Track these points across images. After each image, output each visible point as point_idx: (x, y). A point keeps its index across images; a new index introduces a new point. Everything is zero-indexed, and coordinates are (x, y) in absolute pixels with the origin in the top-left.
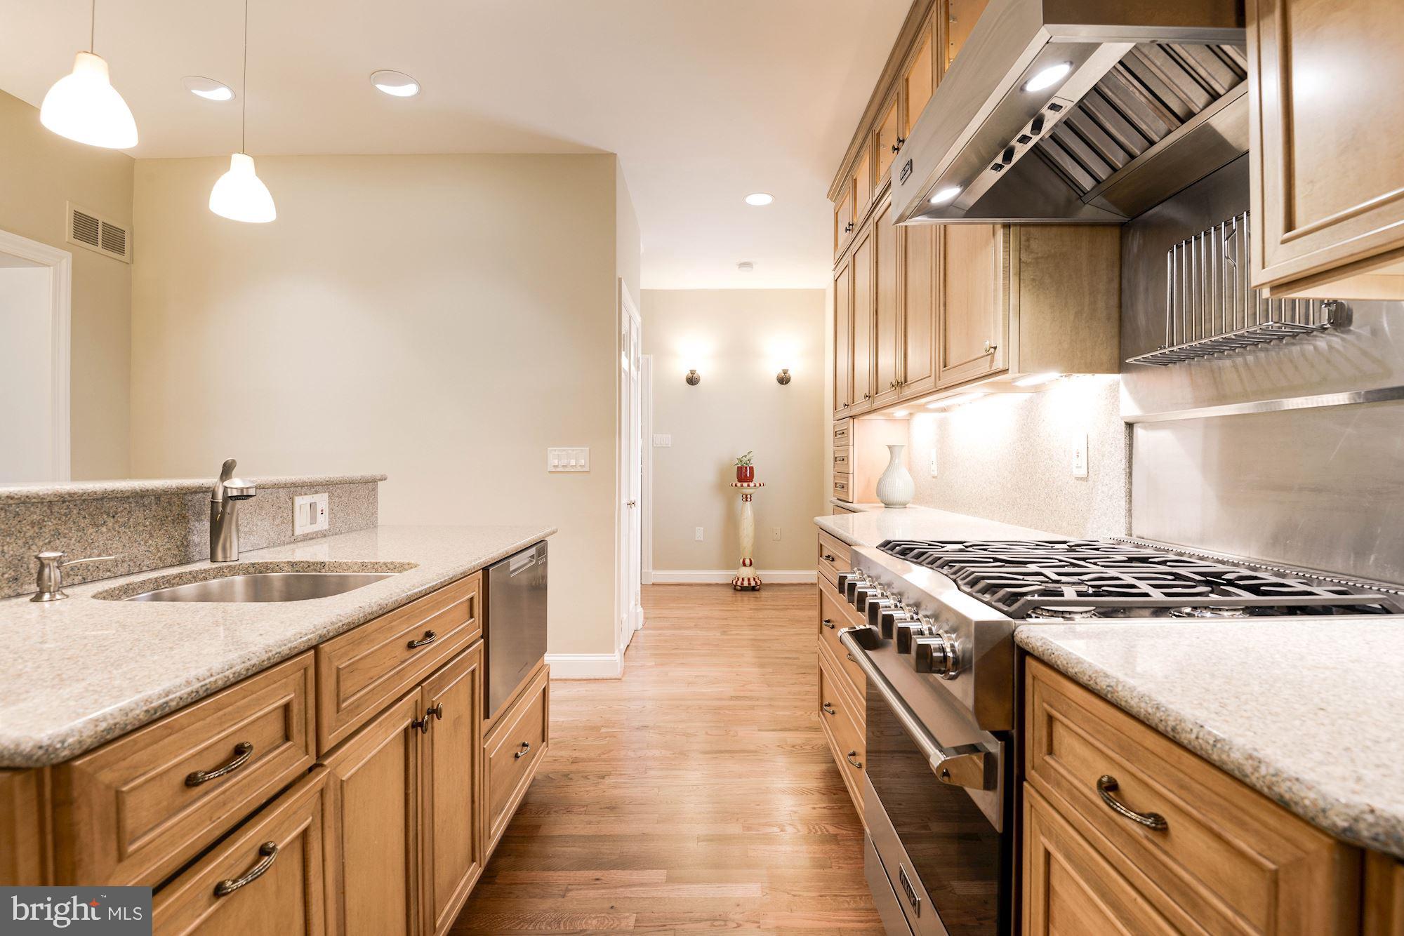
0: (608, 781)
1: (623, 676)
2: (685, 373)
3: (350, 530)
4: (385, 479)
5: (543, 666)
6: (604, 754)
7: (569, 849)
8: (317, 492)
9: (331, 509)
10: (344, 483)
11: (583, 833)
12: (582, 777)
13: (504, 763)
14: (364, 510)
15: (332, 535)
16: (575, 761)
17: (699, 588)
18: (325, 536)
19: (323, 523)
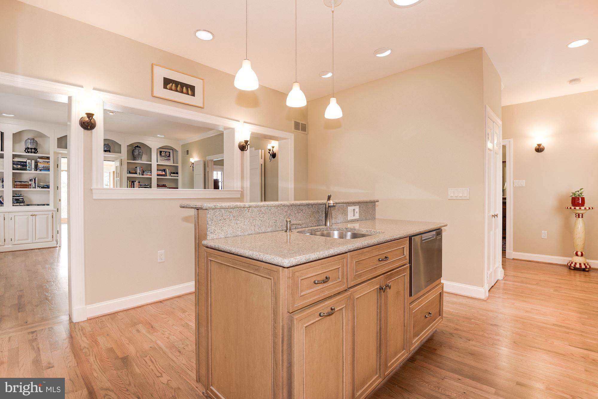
0: (471, 342)
1: (487, 299)
2: (535, 146)
3: (366, 219)
4: (378, 202)
5: (440, 283)
6: (471, 331)
7: (448, 363)
8: (355, 206)
9: (360, 212)
10: (364, 203)
11: (455, 359)
12: (459, 337)
13: (419, 317)
14: (371, 213)
15: (360, 221)
16: (456, 329)
17: (543, 265)
18: (358, 221)
19: (357, 216)
